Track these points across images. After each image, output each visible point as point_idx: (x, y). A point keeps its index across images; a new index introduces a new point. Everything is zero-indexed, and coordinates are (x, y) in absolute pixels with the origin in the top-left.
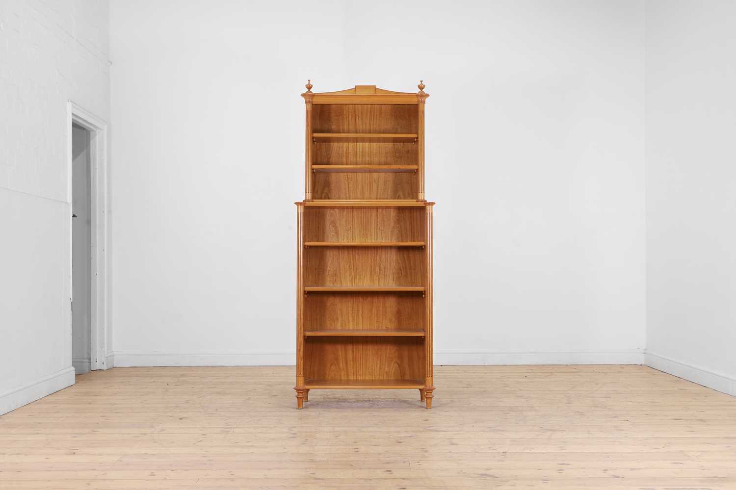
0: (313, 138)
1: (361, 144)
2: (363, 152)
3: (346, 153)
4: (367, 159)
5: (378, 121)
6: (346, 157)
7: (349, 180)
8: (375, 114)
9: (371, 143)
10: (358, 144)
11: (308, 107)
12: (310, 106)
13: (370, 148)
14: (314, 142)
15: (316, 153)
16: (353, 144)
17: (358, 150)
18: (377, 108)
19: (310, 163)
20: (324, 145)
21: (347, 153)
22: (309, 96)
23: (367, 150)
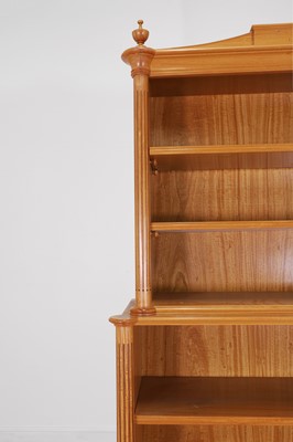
0: (151, 158)
1: (248, 172)
2: (252, 189)
3: (218, 191)
4: (262, 202)
5: (282, 125)
6: (219, 198)
7: (227, 247)
8: (276, 111)
9: (270, 171)
10: (242, 172)
11: (138, 84)
12: (142, 82)
13: (266, 179)
14: (152, 168)
15: (159, 193)
16: (232, 172)
17: (242, 186)
18: (279, 99)
19: (146, 219)
20: (174, 176)
21: (221, 191)
22: (140, 56)
23: (261, 183)
